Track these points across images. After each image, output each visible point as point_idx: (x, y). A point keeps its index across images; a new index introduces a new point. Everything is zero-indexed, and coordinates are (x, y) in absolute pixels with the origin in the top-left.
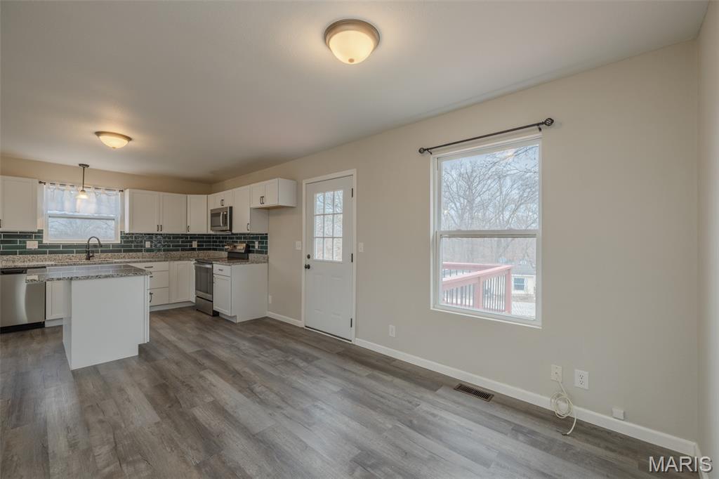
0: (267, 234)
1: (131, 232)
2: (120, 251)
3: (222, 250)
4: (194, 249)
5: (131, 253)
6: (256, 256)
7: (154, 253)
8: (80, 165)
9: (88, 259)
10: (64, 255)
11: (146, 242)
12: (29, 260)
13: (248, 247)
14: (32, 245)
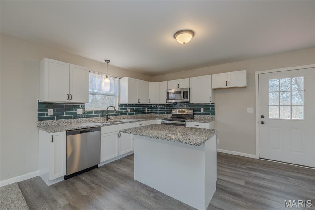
0: (214, 104)
1: (130, 103)
2: (118, 115)
4: (146, 113)
5: (123, 116)
6: (201, 116)
7: (131, 116)
8: (106, 61)
9: (107, 120)
10: (96, 118)
11: (129, 109)
12: (79, 122)
13: (194, 111)
14: (80, 112)
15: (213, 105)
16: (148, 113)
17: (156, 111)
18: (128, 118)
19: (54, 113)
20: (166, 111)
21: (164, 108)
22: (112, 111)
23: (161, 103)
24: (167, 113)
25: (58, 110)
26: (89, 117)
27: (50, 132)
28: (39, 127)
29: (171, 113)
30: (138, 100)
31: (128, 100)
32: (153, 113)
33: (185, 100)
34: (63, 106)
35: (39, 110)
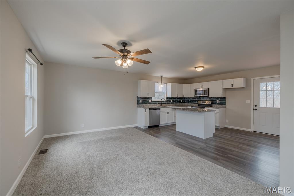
1: (172, 97)
2: (166, 103)
4: (181, 103)
5: (168, 104)
6: (217, 105)
7: (173, 104)
8: (161, 76)
9: (161, 106)
10: (156, 104)
11: (171, 100)
12: (150, 106)
13: (212, 102)
14: (150, 101)
15: (224, 98)
16: (183, 103)
17: (188, 101)
18: (171, 105)
19: (142, 102)
20: (194, 102)
21: (193, 100)
22: (163, 101)
23: (191, 97)
24: (195, 103)
25: (143, 100)
26: (153, 104)
27: (145, 108)
28: (138, 107)
29: (197, 103)
30: (177, 95)
31: (172, 95)
32: (186, 103)
33: (206, 95)
35: (138, 100)
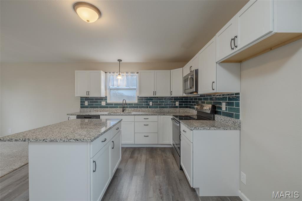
2: (137, 107)
3: (194, 108)
4: (177, 107)
5: (142, 109)
7: (153, 109)
9: (123, 111)
10: (115, 109)
11: (150, 102)
12: (102, 111)
14: (103, 103)
15: (237, 96)
16: (180, 107)
19: (88, 104)
25: (90, 102)
26: (110, 107)
34: (93, 99)
35: (81, 102)
